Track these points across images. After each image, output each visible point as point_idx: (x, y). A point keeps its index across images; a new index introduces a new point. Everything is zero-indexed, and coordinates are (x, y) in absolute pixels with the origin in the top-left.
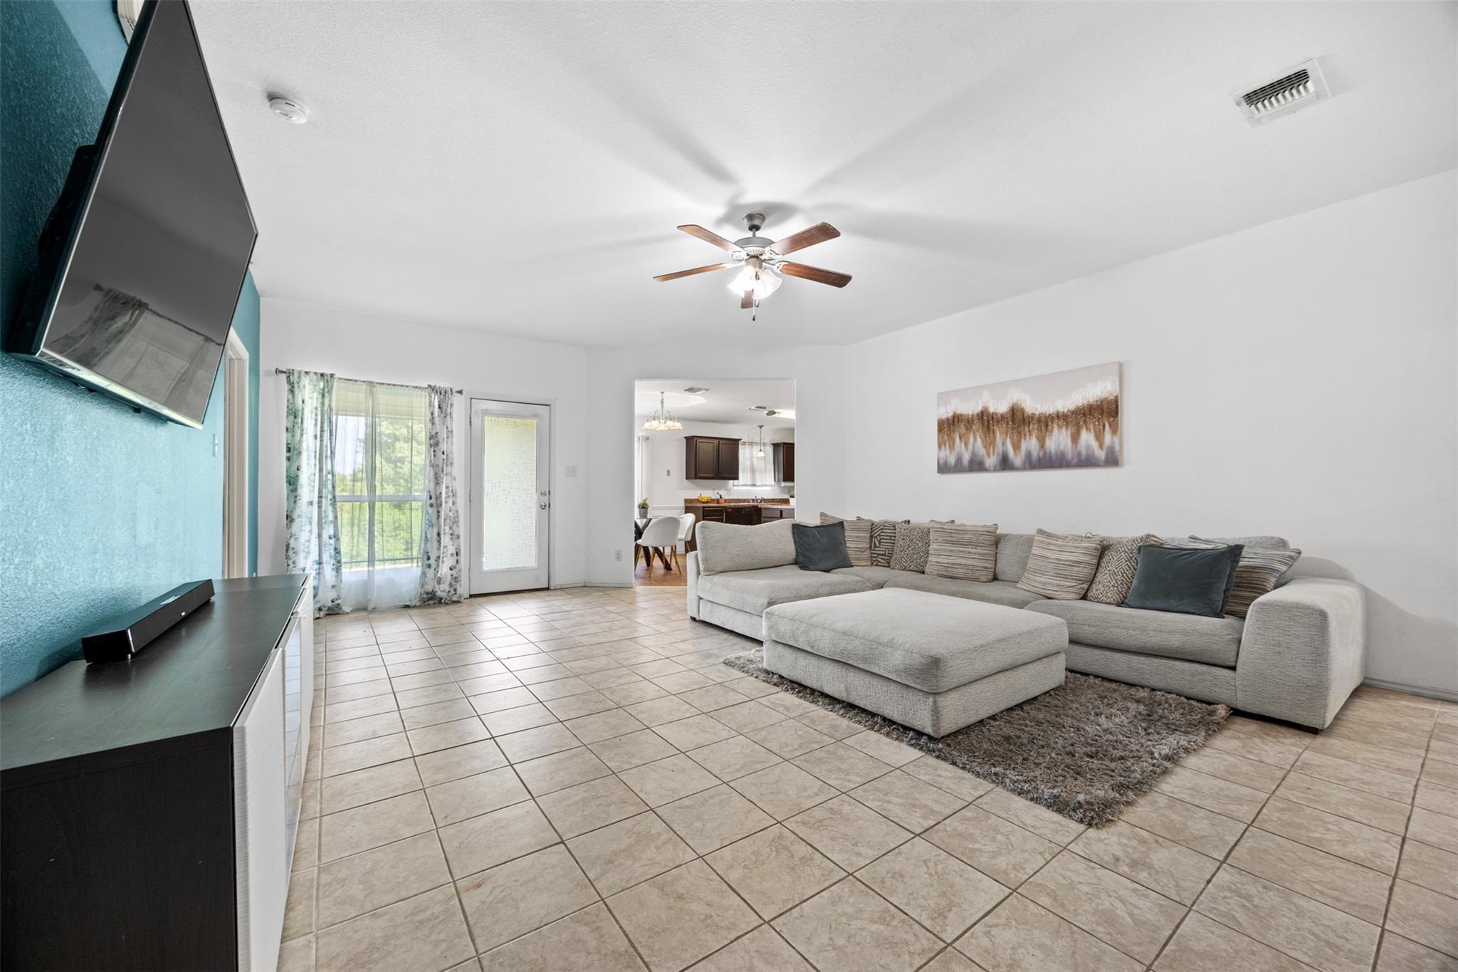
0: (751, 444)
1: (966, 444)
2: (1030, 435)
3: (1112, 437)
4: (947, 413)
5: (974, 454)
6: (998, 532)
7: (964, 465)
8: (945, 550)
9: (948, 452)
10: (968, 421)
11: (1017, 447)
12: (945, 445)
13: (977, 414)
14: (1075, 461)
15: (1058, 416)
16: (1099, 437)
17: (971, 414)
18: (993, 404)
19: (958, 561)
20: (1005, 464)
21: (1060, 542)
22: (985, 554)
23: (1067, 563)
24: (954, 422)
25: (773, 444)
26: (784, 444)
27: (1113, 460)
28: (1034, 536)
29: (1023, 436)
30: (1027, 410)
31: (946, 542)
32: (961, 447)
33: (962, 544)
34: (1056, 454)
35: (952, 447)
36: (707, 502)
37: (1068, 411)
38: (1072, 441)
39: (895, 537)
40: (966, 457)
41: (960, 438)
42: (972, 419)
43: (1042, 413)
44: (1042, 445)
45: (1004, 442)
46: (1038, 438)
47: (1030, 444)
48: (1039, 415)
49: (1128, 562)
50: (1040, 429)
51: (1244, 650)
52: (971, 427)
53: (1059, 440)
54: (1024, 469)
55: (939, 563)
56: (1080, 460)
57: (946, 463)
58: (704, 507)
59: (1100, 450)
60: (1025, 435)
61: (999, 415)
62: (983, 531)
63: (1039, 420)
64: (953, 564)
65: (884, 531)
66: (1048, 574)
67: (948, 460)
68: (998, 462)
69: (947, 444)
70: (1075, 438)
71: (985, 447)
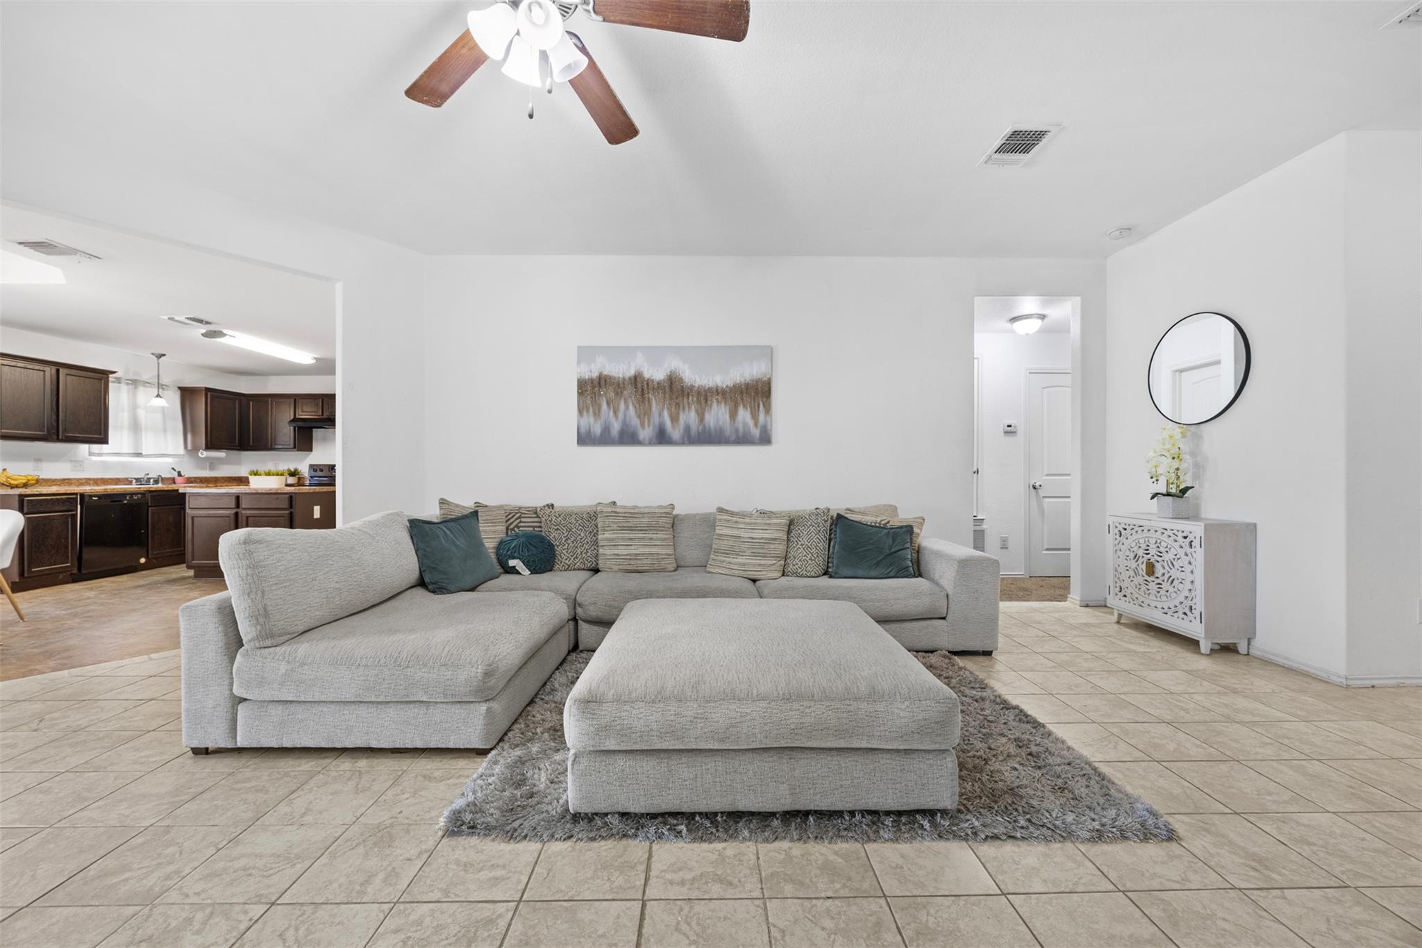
0: (134, 383)
1: (615, 412)
2: (689, 408)
3: (765, 416)
4: (592, 370)
5: (625, 424)
6: (674, 513)
7: (613, 436)
8: (623, 539)
9: (592, 419)
10: (619, 385)
11: (675, 419)
12: (588, 411)
13: (630, 379)
14: (733, 438)
15: (717, 391)
16: (755, 417)
17: (621, 376)
18: (648, 370)
19: (641, 550)
20: (662, 438)
21: (747, 520)
22: (666, 539)
23: (763, 541)
24: (599, 383)
25: (180, 388)
26: (207, 390)
27: (765, 439)
28: (714, 513)
29: (681, 407)
30: (686, 380)
31: (622, 529)
32: (609, 415)
33: (641, 530)
34: (715, 429)
35: (597, 414)
36: (25, 485)
37: (727, 386)
38: (730, 417)
39: (540, 527)
40: (616, 427)
41: (608, 404)
42: (624, 383)
43: (702, 386)
44: (702, 420)
45: (660, 413)
46: (697, 411)
47: (689, 417)
48: (699, 387)
49: (817, 536)
50: (699, 402)
51: (954, 601)
52: (621, 392)
53: (718, 415)
54: (682, 443)
55: (618, 555)
56: (738, 437)
57: (589, 432)
58: (20, 496)
59: (755, 428)
60: (684, 408)
61: (655, 383)
62: (661, 513)
63: (699, 393)
64: (636, 555)
65: (523, 520)
66: (745, 554)
67: (592, 429)
68: (655, 435)
69: (591, 410)
70: (733, 415)
71: (639, 417)
